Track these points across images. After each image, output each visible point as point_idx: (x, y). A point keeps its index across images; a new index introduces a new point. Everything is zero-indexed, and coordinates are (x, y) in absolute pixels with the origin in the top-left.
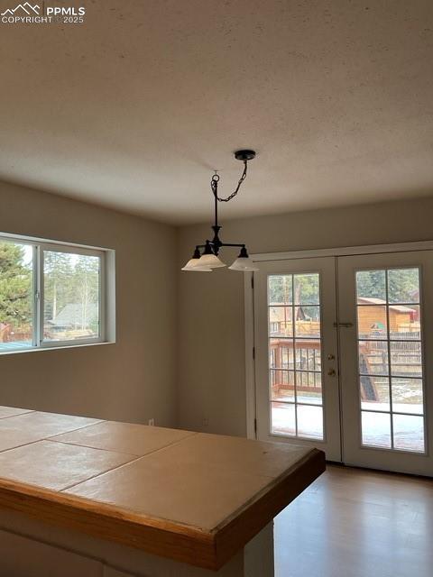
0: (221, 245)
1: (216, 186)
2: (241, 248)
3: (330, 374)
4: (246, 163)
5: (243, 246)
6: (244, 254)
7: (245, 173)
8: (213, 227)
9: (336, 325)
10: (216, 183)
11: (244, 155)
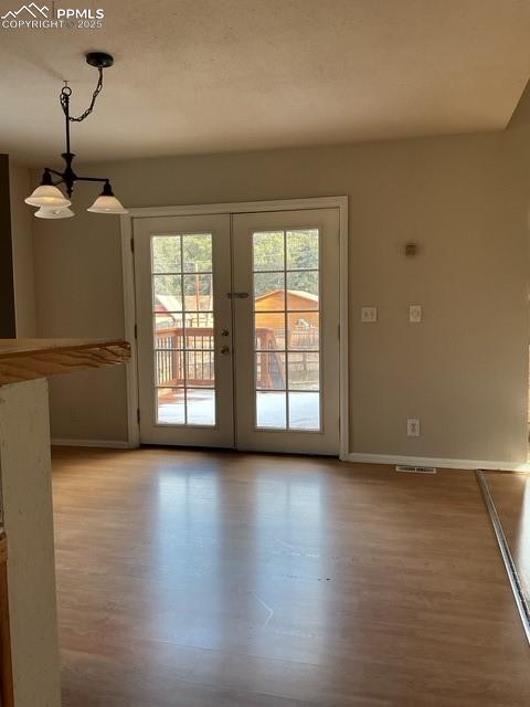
0: (76, 178)
1: (67, 102)
2: (104, 183)
3: (223, 352)
4: (101, 71)
5: (107, 180)
6: (107, 192)
7: (100, 83)
8: (64, 155)
9: (230, 295)
10: (66, 98)
11: (99, 59)
